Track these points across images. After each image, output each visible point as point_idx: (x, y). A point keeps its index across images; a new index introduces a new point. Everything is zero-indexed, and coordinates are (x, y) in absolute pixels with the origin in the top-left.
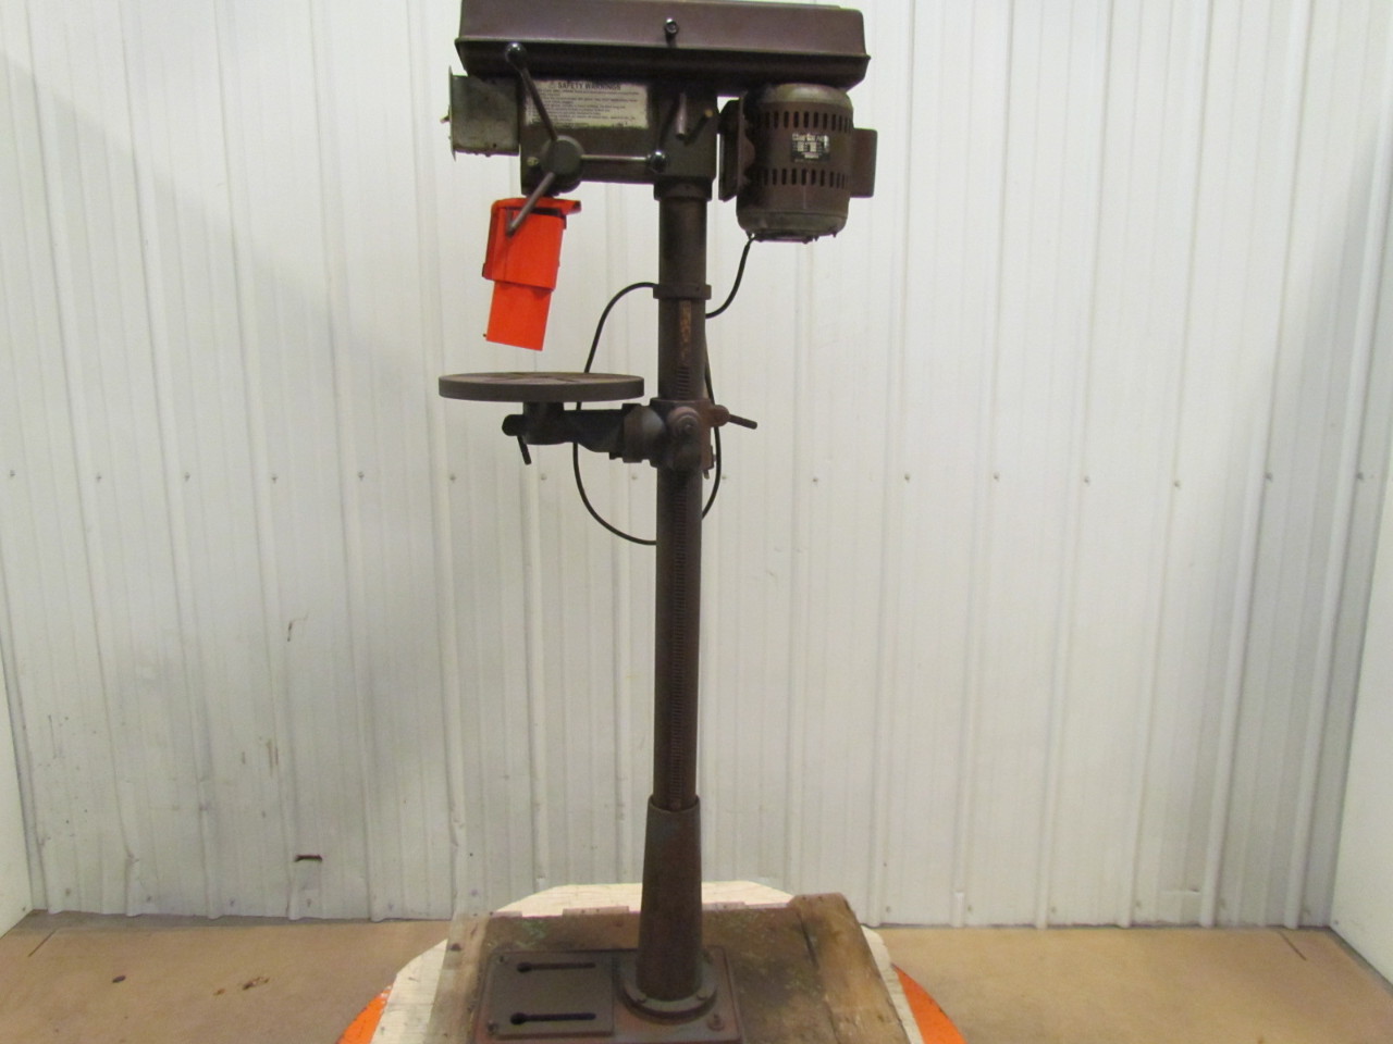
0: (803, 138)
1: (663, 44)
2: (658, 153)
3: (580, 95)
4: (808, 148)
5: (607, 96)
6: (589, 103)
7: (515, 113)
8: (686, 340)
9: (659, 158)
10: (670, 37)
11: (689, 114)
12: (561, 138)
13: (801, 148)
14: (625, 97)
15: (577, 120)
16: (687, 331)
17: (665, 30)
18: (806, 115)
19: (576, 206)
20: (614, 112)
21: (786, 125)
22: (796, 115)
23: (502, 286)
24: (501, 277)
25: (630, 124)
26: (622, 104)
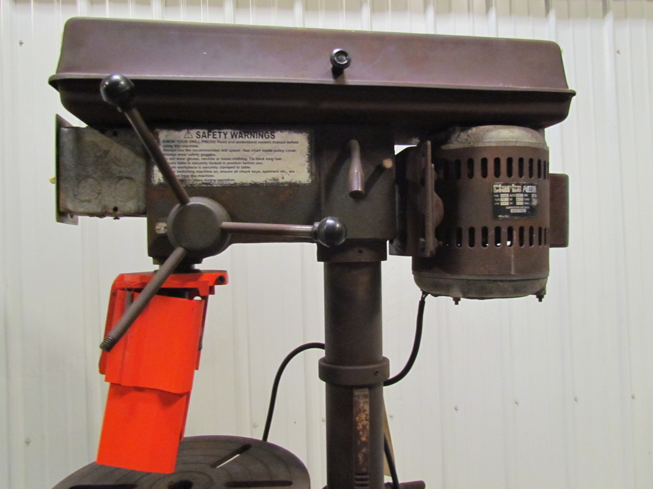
0: (507, 189)
1: (330, 80)
2: (330, 221)
3: (225, 146)
4: (514, 201)
5: (258, 146)
6: (235, 155)
7: (143, 169)
8: (364, 439)
9: (332, 228)
10: (338, 71)
11: (364, 166)
12: (194, 201)
13: (504, 201)
14: (281, 147)
15: (220, 176)
16: (364, 427)
17: (333, 62)
18: (510, 161)
19: (221, 279)
20: (267, 165)
21: (485, 175)
22: (497, 161)
23: (117, 391)
24: (116, 381)
25: (288, 178)
26: (278, 155)
